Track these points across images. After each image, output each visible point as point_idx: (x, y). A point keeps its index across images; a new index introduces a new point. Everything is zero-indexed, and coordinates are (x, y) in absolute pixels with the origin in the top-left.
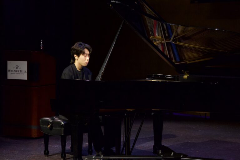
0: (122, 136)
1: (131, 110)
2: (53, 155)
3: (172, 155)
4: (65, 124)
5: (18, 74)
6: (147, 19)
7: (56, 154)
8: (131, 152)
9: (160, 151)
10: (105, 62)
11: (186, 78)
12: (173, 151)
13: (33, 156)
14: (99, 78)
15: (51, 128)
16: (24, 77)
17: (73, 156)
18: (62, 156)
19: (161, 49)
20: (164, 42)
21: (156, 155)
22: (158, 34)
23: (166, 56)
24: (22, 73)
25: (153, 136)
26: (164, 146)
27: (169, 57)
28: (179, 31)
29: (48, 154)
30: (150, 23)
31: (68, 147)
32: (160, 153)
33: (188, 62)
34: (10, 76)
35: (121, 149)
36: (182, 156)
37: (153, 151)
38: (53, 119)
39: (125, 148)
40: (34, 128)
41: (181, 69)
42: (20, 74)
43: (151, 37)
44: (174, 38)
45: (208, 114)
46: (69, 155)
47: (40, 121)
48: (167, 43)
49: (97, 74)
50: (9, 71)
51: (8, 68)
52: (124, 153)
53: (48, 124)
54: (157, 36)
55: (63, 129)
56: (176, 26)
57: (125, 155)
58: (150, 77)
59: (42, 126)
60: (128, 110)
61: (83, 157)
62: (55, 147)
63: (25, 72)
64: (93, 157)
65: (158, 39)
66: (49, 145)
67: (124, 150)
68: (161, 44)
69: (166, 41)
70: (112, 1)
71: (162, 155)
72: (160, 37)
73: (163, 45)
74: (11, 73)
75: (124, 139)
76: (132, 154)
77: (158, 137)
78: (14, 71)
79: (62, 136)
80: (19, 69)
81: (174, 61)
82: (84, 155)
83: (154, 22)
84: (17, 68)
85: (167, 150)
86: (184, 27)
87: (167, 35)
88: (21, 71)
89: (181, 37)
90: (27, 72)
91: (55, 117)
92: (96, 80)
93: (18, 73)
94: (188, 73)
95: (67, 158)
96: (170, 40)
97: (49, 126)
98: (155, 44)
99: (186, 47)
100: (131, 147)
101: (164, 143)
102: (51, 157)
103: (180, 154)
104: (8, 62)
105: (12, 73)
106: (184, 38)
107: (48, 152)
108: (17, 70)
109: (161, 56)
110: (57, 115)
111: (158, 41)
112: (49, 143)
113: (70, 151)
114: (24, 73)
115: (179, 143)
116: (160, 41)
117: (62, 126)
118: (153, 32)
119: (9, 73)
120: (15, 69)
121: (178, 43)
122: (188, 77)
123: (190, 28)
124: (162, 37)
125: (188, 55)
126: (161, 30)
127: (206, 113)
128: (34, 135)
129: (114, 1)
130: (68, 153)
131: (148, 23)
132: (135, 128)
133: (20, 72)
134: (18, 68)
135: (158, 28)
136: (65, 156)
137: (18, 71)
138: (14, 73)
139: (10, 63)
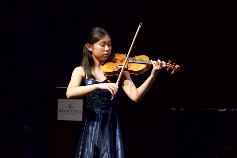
5: (70, 114)
24: (75, 113)
34: (61, 117)
42: (73, 114)
50: (60, 111)
51: (58, 107)
63: (80, 111)
74: (62, 114)
78: (65, 111)
80: (73, 109)
84: (70, 107)
88: (75, 111)
90: (82, 111)
93: (71, 113)
104: (59, 100)
105: (64, 113)
108: (70, 109)
114: (78, 113)
120: (68, 109)
133: (73, 111)
134: (72, 108)
137: (71, 111)
138: (66, 113)
139: (61, 101)
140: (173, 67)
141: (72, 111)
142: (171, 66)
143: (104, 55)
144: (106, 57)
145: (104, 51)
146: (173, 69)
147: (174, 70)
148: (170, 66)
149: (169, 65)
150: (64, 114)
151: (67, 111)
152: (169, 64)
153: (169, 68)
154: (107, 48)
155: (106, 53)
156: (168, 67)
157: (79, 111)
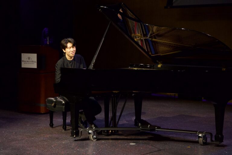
0: (110, 111)
1: (117, 92)
2: (57, 127)
3: (148, 127)
4: (65, 103)
6: (129, 21)
7: (59, 126)
8: (117, 125)
9: (140, 124)
10: (96, 55)
11: (160, 67)
12: (149, 124)
13: (41, 127)
14: (91, 67)
15: (55, 106)
16: (35, 66)
17: (71, 127)
18: (63, 128)
19: (140, 44)
20: (143, 38)
21: (137, 127)
22: (138, 32)
23: (144, 50)
25: (134, 112)
26: (143, 120)
27: (146, 50)
28: (154, 31)
29: (53, 126)
30: (131, 23)
31: (68, 120)
32: (140, 125)
33: (162, 55)
34: (24, 65)
35: (109, 122)
36: (156, 128)
37: (134, 124)
38: (56, 99)
39: (112, 122)
40: (42, 106)
41: (156, 60)
43: (133, 35)
44: (150, 35)
45: (177, 95)
46: (69, 127)
47: (46, 100)
48: (145, 39)
49: (90, 64)
50: (23, 61)
51: (22, 58)
52: (112, 125)
53: (53, 103)
54: (137, 34)
55: (64, 107)
56: (152, 26)
57: (112, 127)
58: (132, 66)
59: (48, 104)
60: (114, 92)
61: (79, 129)
62: (58, 120)
64: (87, 129)
65: (138, 36)
66: (53, 119)
67: (112, 123)
68: (140, 41)
69: (144, 38)
70: (101, 6)
71: (141, 127)
72: (139, 35)
73: (142, 41)
75: (112, 114)
76: (118, 126)
77: (138, 112)
78: (26, 61)
79: (63, 112)
80: (31, 60)
81: (150, 53)
82: (80, 127)
83: (134, 23)
84: (29, 58)
85: (145, 123)
86: (158, 27)
87: (145, 33)
88: (32, 61)
89: (156, 34)
90: (36, 62)
91: (57, 97)
92: (89, 68)
93: (30, 63)
94: (161, 63)
95: (67, 129)
96: (147, 37)
97: (53, 105)
98: (135, 40)
99: (160, 43)
100: (117, 121)
101: (143, 118)
102: (55, 128)
103: (155, 126)
104: (22, 54)
105: (25, 63)
106: (159, 36)
107: (53, 125)
108: (29, 60)
109: (140, 50)
110: (59, 96)
111: (138, 37)
112: (53, 117)
113: (70, 124)
114: (34, 63)
115: (155, 117)
116: (140, 38)
117: (63, 104)
118: (134, 31)
119: (23, 63)
120: (28, 60)
121: (154, 40)
122: (161, 66)
123: (163, 28)
124: (141, 35)
125: (162, 49)
126: (140, 29)
127: (175, 94)
128: (43, 111)
129: (102, 7)
130: (68, 125)
131: (130, 24)
132: (120, 105)
133: (31, 62)
135: (138, 28)
136: (66, 127)
139: (24, 55)
157: (34, 61)
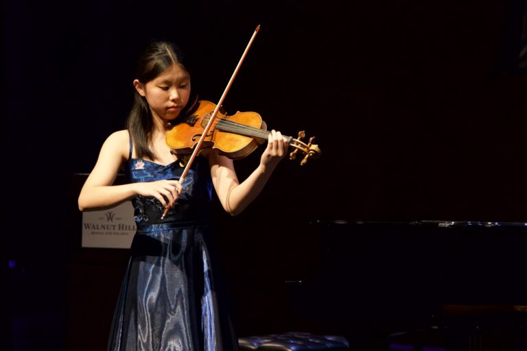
5: (111, 233)
24: (124, 231)
34: (91, 241)
42: (118, 234)
50: (88, 226)
51: (83, 218)
63: (131, 227)
74: (93, 233)
78: (100, 226)
80: (116, 222)
84: (109, 218)
88: (121, 227)
93: (112, 231)
105: (97, 231)
108: (110, 223)
114: (127, 231)
119: (86, 233)
120: (105, 222)
133: (117, 228)
134: (113, 220)
137: (112, 228)
138: (100, 231)
140: (305, 150)
141: (114, 226)
142: (302, 146)
143: (167, 108)
144: (173, 113)
145: (168, 99)
146: (306, 154)
147: (307, 156)
148: (299, 147)
149: (298, 144)
150: (96, 233)
151: (102, 226)
152: (298, 140)
153: (296, 150)
154: (173, 93)
155: (172, 104)
156: (295, 148)
157: (129, 227)
